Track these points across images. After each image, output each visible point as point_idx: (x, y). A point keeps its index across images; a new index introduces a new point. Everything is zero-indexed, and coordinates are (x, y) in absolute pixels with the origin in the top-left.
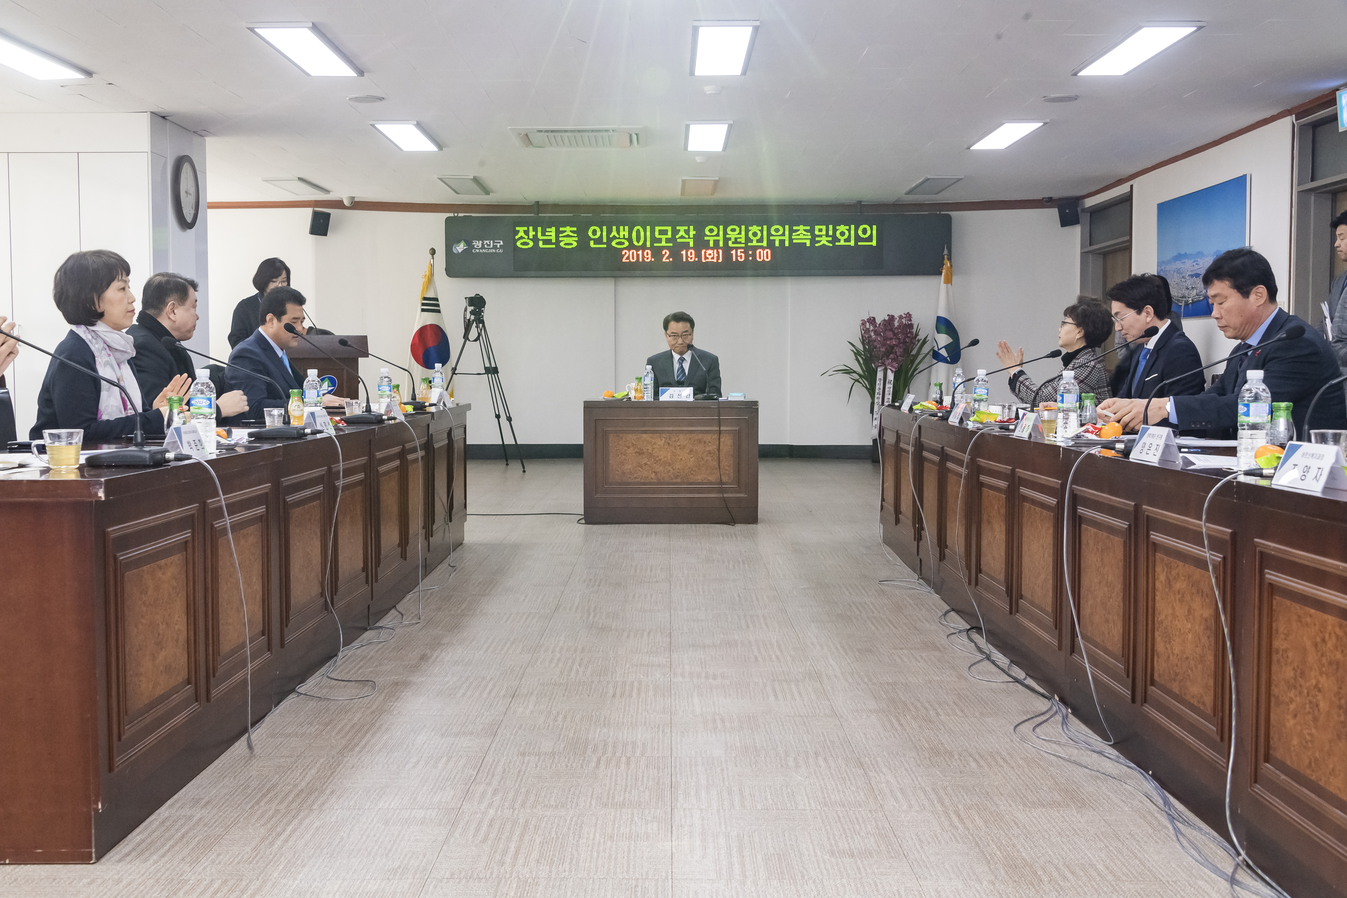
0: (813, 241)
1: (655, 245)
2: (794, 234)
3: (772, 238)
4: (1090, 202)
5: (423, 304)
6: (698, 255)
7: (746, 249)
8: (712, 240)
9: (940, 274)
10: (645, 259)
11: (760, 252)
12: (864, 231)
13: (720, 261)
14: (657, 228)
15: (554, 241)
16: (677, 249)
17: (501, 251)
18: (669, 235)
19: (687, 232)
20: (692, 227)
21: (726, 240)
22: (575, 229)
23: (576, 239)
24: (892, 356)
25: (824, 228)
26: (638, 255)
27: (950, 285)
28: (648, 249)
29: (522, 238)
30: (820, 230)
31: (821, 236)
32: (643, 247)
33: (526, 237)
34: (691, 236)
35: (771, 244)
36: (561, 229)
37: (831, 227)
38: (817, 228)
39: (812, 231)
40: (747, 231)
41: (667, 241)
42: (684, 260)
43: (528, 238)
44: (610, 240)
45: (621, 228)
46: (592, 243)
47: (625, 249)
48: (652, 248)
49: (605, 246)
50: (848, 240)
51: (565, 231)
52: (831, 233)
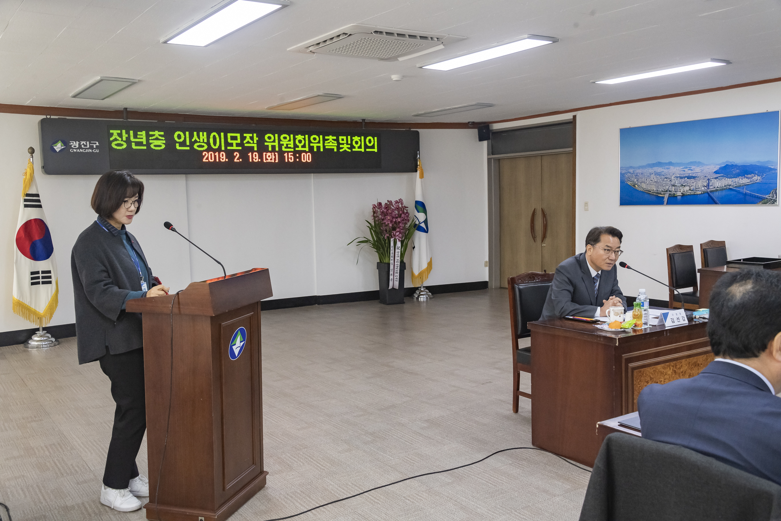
0: (339, 148)
1: (229, 148)
2: (326, 142)
3: (311, 145)
4: (496, 127)
5: (25, 200)
6: (261, 157)
7: (295, 152)
8: (270, 145)
9: (416, 171)
10: (221, 160)
11: (304, 155)
12: (370, 141)
13: (277, 161)
14: (229, 135)
15: (145, 143)
16: (245, 151)
17: (97, 151)
18: (239, 141)
19: (252, 138)
20: (255, 135)
21: (280, 146)
22: (162, 133)
23: (164, 142)
24: (398, 230)
25: (345, 138)
26: (215, 156)
27: (422, 179)
28: (223, 151)
29: (116, 140)
30: (343, 140)
31: (343, 144)
32: (219, 150)
33: (120, 139)
34: (255, 142)
35: (311, 148)
36: (151, 133)
37: (349, 137)
38: (341, 138)
39: (337, 140)
40: (295, 139)
41: (238, 145)
42: (251, 161)
43: (122, 140)
44: (192, 144)
45: (201, 133)
46: (177, 145)
47: (204, 151)
48: (226, 151)
49: (188, 148)
50: (360, 147)
51: (154, 135)
52: (349, 142)
